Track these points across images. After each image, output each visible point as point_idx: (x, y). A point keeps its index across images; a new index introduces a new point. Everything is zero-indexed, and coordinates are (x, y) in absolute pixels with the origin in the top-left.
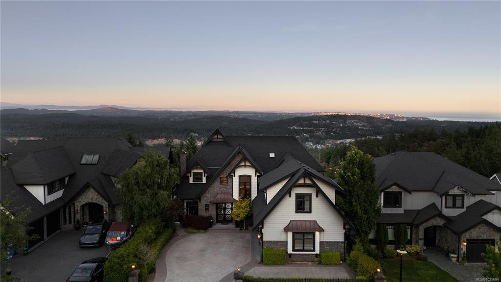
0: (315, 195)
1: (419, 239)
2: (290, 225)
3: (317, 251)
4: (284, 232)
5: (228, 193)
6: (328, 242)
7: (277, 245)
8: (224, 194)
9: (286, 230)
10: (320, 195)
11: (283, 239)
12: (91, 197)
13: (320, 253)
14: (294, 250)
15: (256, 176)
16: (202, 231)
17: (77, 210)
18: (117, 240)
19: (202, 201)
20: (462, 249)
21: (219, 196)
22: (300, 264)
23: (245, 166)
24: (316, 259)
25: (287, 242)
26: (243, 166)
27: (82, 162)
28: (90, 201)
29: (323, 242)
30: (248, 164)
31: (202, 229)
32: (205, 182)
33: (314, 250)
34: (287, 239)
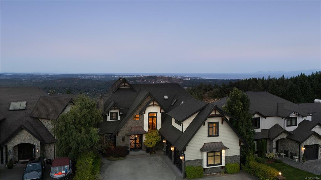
0: (221, 123)
1: (273, 148)
2: (205, 146)
3: (223, 164)
4: (200, 152)
5: (139, 127)
6: (230, 156)
7: (196, 163)
8: (137, 127)
9: (202, 150)
10: (224, 123)
11: (200, 158)
12: (24, 138)
13: (225, 165)
14: (208, 165)
15: (160, 112)
16: (122, 158)
17: (10, 151)
18: (62, 174)
19: (119, 135)
20: (302, 152)
21: (133, 129)
22: (212, 175)
23: (154, 105)
24: (223, 170)
25: (202, 160)
26: (152, 105)
27: (11, 108)
28: (22, 142)
29: (227, 157)
30: (155, 103)
31: (122, 157)
32: (120, 120)
33: (221, 164)
34: (202, 158)
